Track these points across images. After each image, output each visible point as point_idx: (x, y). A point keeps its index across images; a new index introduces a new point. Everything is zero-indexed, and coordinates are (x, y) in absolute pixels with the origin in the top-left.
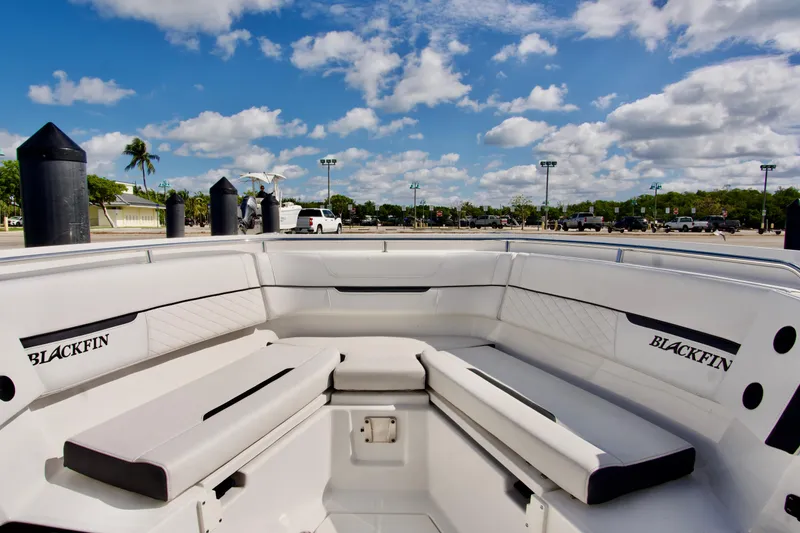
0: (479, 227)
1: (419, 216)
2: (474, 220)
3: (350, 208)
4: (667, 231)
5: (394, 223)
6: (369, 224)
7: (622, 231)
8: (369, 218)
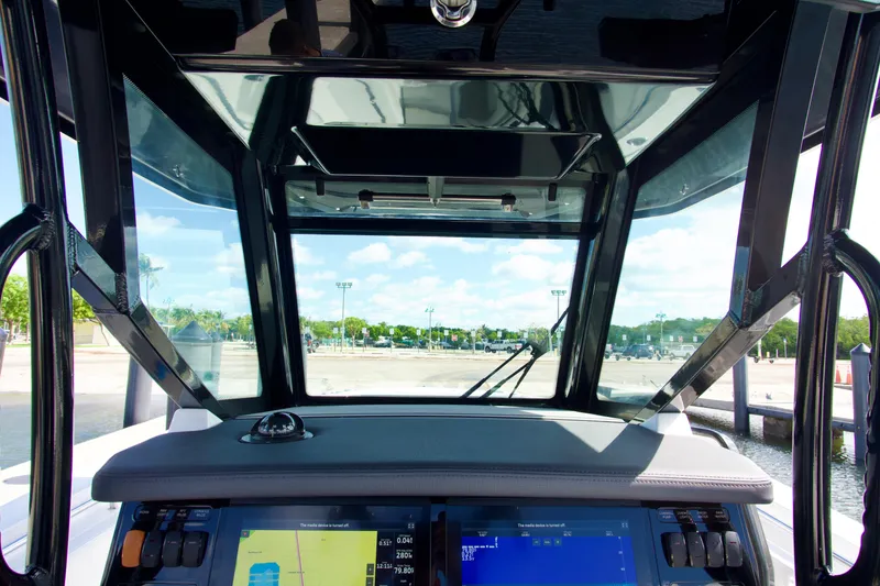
0: (494, 351)
1: (434, 338)
2: (489, 344)
3: (364, 331)
4: (671, 359)
5: (409, 346)
6: (382, 346)
7: (629, 359)
8: (382, 340)
